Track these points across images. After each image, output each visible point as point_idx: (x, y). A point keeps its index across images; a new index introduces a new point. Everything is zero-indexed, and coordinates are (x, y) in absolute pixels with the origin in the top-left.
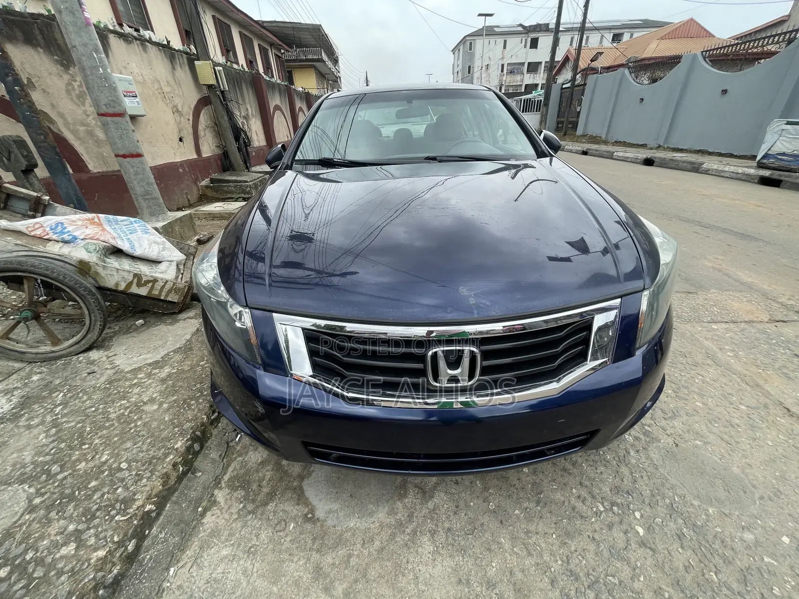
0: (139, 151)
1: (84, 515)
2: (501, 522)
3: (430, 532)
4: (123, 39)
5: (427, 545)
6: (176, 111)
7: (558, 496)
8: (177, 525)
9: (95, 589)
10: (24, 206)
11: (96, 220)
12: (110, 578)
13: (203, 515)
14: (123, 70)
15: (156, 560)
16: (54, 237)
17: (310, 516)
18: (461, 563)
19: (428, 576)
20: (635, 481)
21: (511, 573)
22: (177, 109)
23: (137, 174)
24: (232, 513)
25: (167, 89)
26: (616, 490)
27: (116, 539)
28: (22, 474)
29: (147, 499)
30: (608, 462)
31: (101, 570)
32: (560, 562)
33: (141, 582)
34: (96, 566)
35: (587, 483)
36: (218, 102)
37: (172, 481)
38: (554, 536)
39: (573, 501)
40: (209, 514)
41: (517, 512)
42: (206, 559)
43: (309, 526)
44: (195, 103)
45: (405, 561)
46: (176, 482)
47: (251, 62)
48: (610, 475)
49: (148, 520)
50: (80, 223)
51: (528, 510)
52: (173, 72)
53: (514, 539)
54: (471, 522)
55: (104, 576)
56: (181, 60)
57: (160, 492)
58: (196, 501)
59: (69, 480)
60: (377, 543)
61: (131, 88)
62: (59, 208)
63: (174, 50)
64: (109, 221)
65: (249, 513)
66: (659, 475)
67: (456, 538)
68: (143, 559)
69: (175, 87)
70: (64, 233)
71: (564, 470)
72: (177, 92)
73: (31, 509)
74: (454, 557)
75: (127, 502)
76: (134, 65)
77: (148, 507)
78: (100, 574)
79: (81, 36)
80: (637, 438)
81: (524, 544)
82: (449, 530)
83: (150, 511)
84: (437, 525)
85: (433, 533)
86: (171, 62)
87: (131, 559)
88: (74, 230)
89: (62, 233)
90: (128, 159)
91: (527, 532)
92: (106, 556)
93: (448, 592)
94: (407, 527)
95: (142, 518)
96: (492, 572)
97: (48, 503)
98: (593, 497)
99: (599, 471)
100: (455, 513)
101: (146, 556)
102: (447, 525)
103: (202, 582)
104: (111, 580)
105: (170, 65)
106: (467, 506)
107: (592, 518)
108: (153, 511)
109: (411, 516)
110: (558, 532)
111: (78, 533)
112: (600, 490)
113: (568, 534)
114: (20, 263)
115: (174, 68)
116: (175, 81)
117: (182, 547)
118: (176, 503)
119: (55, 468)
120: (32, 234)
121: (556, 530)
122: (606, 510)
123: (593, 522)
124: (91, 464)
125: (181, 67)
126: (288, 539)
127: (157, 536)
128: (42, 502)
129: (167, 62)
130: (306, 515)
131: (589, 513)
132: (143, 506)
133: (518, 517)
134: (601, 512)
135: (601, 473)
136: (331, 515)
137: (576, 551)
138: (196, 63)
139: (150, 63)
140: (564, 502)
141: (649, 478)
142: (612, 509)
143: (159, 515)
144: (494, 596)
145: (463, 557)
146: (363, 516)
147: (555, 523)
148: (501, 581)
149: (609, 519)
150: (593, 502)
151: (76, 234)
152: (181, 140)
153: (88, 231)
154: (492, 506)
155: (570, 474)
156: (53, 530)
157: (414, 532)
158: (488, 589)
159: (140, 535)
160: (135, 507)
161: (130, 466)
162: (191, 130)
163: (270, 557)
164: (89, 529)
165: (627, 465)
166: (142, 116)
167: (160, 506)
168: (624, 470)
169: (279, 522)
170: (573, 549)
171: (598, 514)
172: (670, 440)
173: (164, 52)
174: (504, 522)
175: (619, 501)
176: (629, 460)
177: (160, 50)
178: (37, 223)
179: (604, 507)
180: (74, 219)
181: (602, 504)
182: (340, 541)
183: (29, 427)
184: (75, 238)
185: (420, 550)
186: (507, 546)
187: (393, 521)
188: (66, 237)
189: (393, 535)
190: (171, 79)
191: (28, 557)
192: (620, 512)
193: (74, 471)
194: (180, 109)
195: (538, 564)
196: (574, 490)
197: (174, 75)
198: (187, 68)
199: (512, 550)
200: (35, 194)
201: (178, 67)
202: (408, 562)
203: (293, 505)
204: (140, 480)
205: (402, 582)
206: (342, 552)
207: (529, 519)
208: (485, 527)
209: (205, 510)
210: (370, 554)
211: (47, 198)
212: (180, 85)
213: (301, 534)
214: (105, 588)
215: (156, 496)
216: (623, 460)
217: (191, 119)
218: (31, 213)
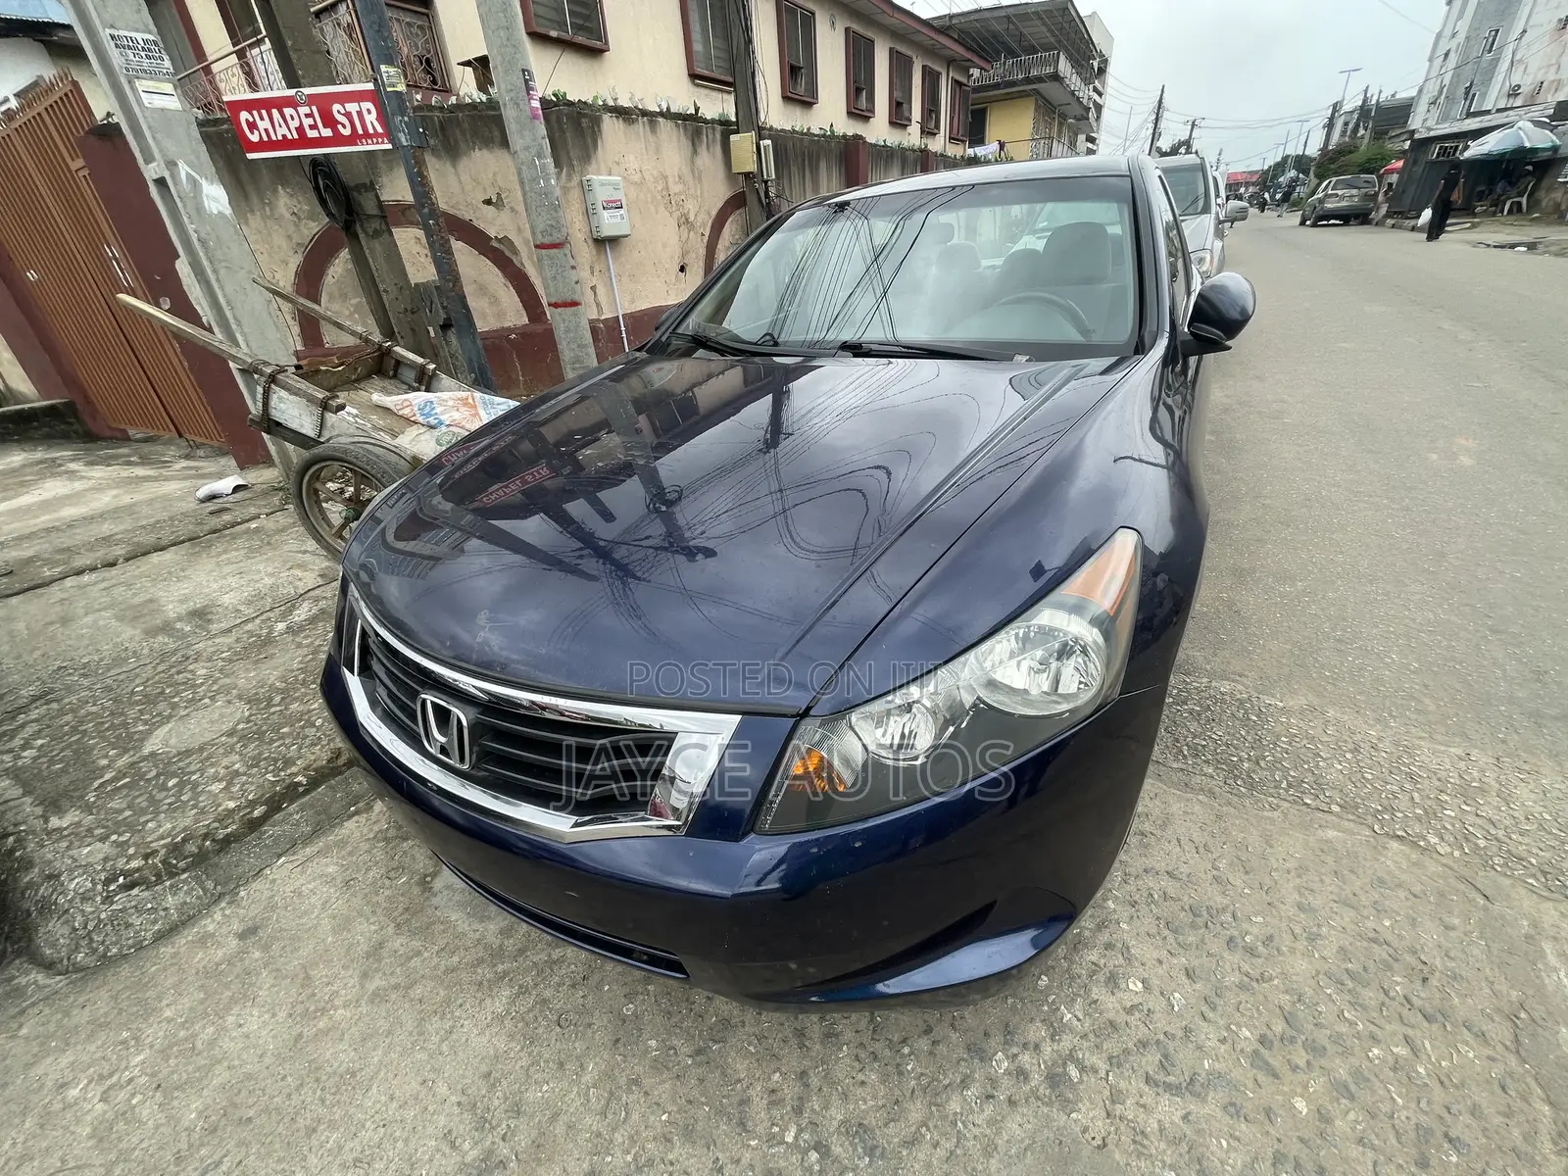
0: (576, 298)
1: (253, 759)
2: (617, 1041)
3: (521, 987)
4: (624, 119)
5: (499, 1003)
6: (685, 222)
7: (740, 1067)
8: (318, 813)
9: (205, 837)
10: (409, 375)
11: (471, 401)
12: (221, 834)
13: (350, 817)
14: (615, 168)
15: (276, 841)
16: (420, 419)
17: (429, 879)
18: (512, 1055)
19: (464, 1039)
20: (912, 1142)
21: (555, 1117)
22: (687, 219)
23: (567, 331)
24: (372, 830)
25: (675, 188)
26: (857, 1130)
27: (250, 797)
28: (257, 694)
29: (305, 769)
30: (901, 1074)
31: (219, 821)
32: (629, 1158)
33: (249, 855)
34: (219, 814)
35: (815, 1081)
36: (755, 200)
37: (341, 761)
38: (664, 1118)
39: (756, 1092)
40: (356, 818)
41: (653, 1043)
42: (314, 868)
43: (416, 890)
44: (720, 204)
45: (460, 1001)
46: (344, 765)
47: (899, 104)
48: (875, 1097)
49: (292, 792)
50: (451, 403)
51: (672, 1052)
52: (692, 157)
53: (608, 1075)
54: (583, 1011)
55: (217, 828)
56: (710, 137)
57: (322, 767)
58: (355, 797)
59: (275, 717)
60: (456, 959)
61: (619, 195)
62: (445, 380)
63: (706, 121)
64: (484, 403)
65: (385, 839)
66: (980, 1168)
67: (540, 1019)
68: (265, 833)
69: (691, 183)
70: (431, 415)
71: (801, 1034)
72: (692, 191)
73: (231, 733)
74: (513, 1040)
75: (289, 762)
76: (632, 157)
77: (300, 778)
78: (216, 825)
79: (522, 137)
80: (1021, 1074)
81: (611, 1094)
82: (545, 1001)
83: (299, 784)
84: (536, 985)
85: (523, 991)
86: (693, 144)
87: (254, 825)
88: (442, 413)
89: (428, 415)
90: (559, 310)
91: (636, 1082)
92: (234, 810)
93: (463, 1077)
94: (503, 963)
95: (288, 787)
96: (534, 1095)
97: (246, 732)
98: (798, 1111)
99: (860, 1077)
100: (573, 986)
101: (269, 830)
102: (548, 993)
103: (292, 888)
104: (221, 836)
105: (690, 147)
106: (599, 986)
107: (754, 1139)
108: (302, 785)
109: (522, 951)
110: (678, 1116)
111: (237, 773)
112: (826, 1108)
113: (689, 1133)
114: (346, 451)
115: (695, 152)
116: (693, 172)
117: (307, 840)
118: (331, 787)
119: (278, 699)
120: (400, 413)
121: (678, 1112)
122: (795, 1145)
123: (749, 1146)
124: (301, 708)
125: (708, 148)
126: (388, 893)
127: (291, 815)
128: (243, 729)
129: (686, 143)
130: (426, 876)
131: (760, 1129)
132: (296, 775)
133: (646, 1051)
134: (782, 1142)
135: (863, 1083)
136: (445, 893)
137: (672, 1164)
138: (733, 138)
139: (658, 150)
140: (739, 1081)
141: (948, 1158)
142: (805, 1152)
143: (306, 792)
144: (504, 1126)
145: (522, 1049)
146: (474, 916)
147: (687, 1101)
148: (532, 1116)
149: (782, 1163)
150: (786, 1118)
151: (442, 418)
152: (682, 269)
153: (456, 415)
154: (629, 1010)
155: (802, 1046)
156: (225, 762)
157: (505, 973)
158: (507, 1111)
159: (275, 805)
160: (289, 771)
161: (322, 725)
162: (702, 251)
163: (357, 901)
164: (245, 774)
165: (931, 1104)
166: (626, 236)
167: (313, 784)
168: (916, 1111)
169: (397, 868)
170: (670, 1157)
171: (774, 1140)
172: (1100, 1127)
173: (685, 129)
174: (619, 1045)
175: (837, 1150)
176: (948, 1099)
177: (677, 125)
178: (406, 400)
179: (796, 1138)
180: (445, 397)
181: (800, 1130)
182: (425, 931)
183: (299, 646)
184: (441, 423)
185: (488, 1001)
186: (587, 1078)
187: (498, 942)
188: (432, 421)
189: (480, 961)
190: (686, 170)
191: (194, 777)
192: (817, 1168)
193: (286, 709)
194: (692, 219)
195: (599, 1135)
196: (778, 1074)
197: (692, 162)
198: (718, 149)
199: (588, 1088)
200: (420, 360)
201: (703, 150)
202: (461, 1005)
203: (427, 857)
204: (316, 745)
205: (434, 1025)
206: (416, 944)
207: (658, 1066)
208: (590, 1031)
209: (356, 813)
210: (435, 968)
211: (432, 366)
212: (700, 179)
213: (402, 895)
214: (213, 840)
215: (315, 770)
216: (934, 1093)
217: (707, 234)
218: (416, 385)
